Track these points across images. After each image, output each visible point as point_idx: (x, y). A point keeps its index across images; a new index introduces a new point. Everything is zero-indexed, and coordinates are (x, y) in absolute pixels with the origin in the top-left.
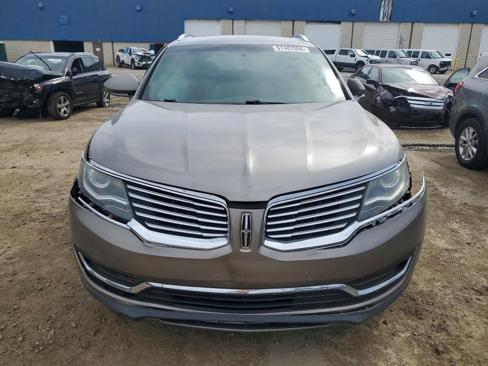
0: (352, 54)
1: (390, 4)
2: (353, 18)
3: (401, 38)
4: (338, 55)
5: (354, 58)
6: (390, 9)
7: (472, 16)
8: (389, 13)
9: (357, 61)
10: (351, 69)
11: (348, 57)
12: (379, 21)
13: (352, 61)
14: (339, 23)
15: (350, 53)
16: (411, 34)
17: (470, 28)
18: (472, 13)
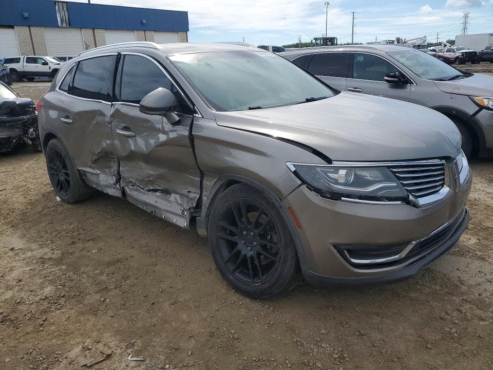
0: (43, 61)
1: (65, 9)
2: (28, 22)
3: (86, 44)
4: (25, 64)
5: (47, 67)
6: (67, 14)
7: (143, 24)
8: (67, 18)
9: (52, 69)
10: (47, 78)
11: (39, 65)
12: (59, 27)
13: (45, 69)
14: (12, 27)
15: (40, 61)
16: (95, 40)
17: (144, 35)
18: (142, 22)
